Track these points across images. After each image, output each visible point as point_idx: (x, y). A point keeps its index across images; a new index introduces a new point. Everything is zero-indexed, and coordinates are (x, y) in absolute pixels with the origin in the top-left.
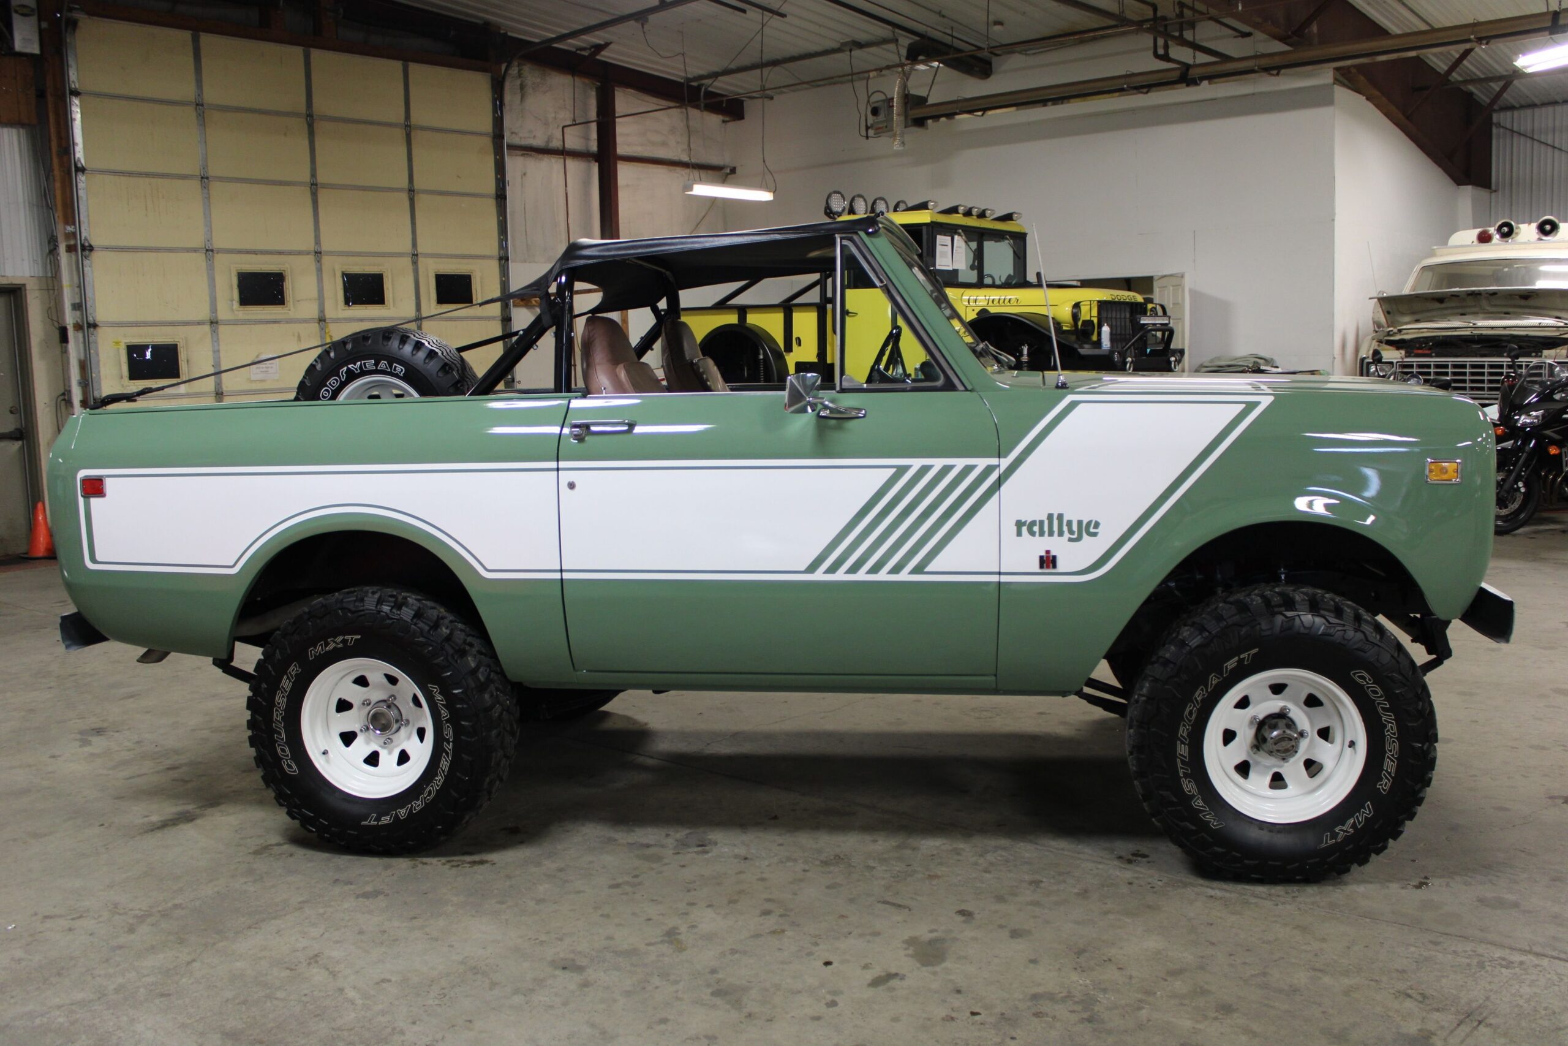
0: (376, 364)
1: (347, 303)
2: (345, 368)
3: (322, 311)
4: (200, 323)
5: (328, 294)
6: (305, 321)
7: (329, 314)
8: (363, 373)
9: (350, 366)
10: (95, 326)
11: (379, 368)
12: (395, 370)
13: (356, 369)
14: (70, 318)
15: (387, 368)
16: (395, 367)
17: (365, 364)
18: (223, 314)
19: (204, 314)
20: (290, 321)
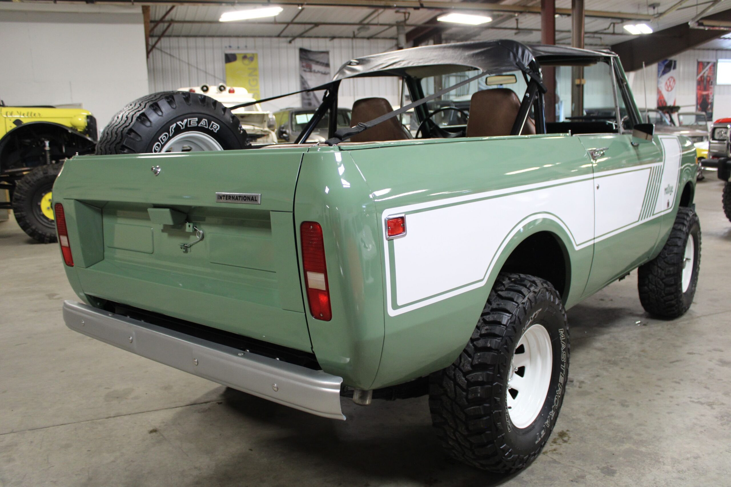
0: (198, 122)
2: (175, 125)
8: (188, 129)
9: (178, 123)
11: (199, 125)
12: (212, 127)
13: (183, 126)
15: (206, 126)
16: (213, 124)
17: (190, 121)
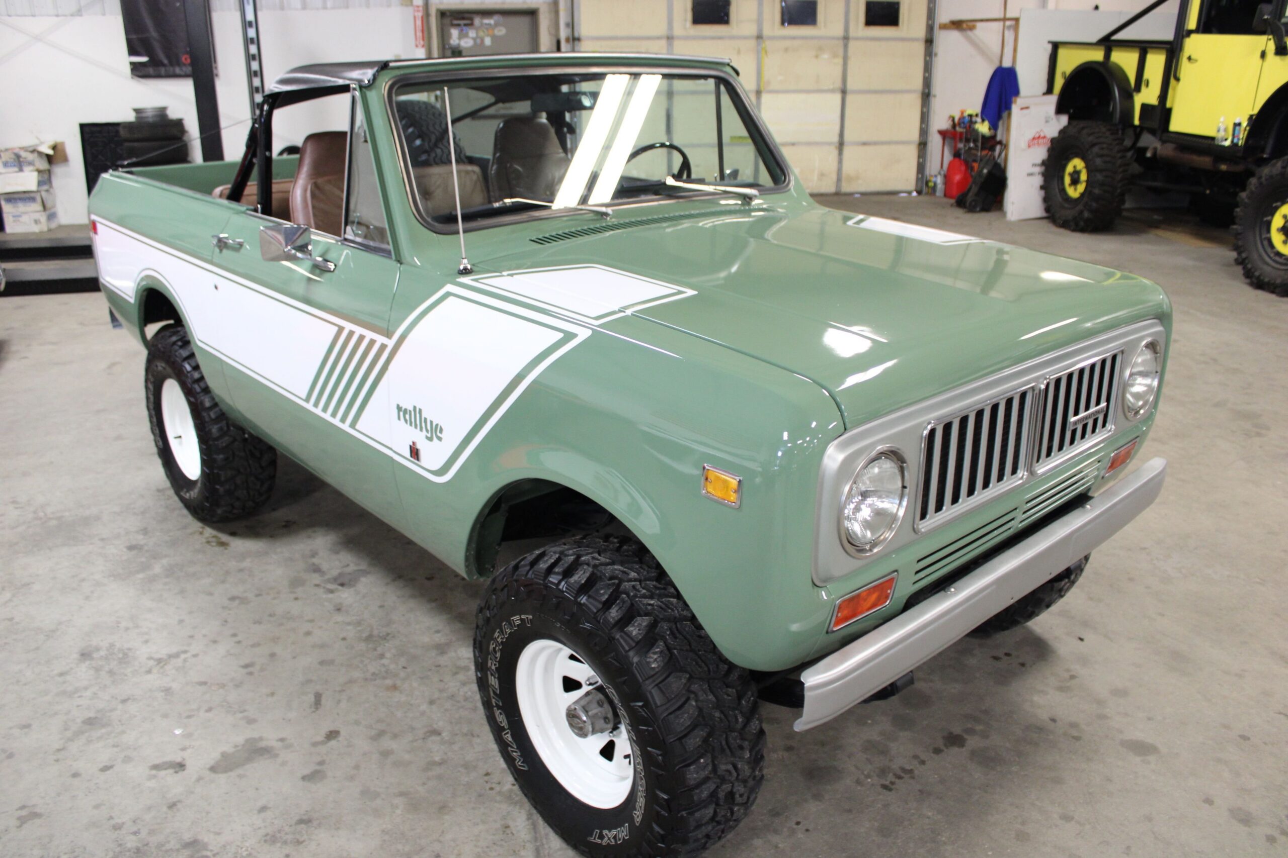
1: (783, 23)
3: (760, 30)
4: (658, 38)
5: (767, 15)
6: (745, 38)
7: (766, 32)
10: (579, 39)
14: (563, 33)
18: (678, 31)
19: (662, 30)
20: (732, 38)
